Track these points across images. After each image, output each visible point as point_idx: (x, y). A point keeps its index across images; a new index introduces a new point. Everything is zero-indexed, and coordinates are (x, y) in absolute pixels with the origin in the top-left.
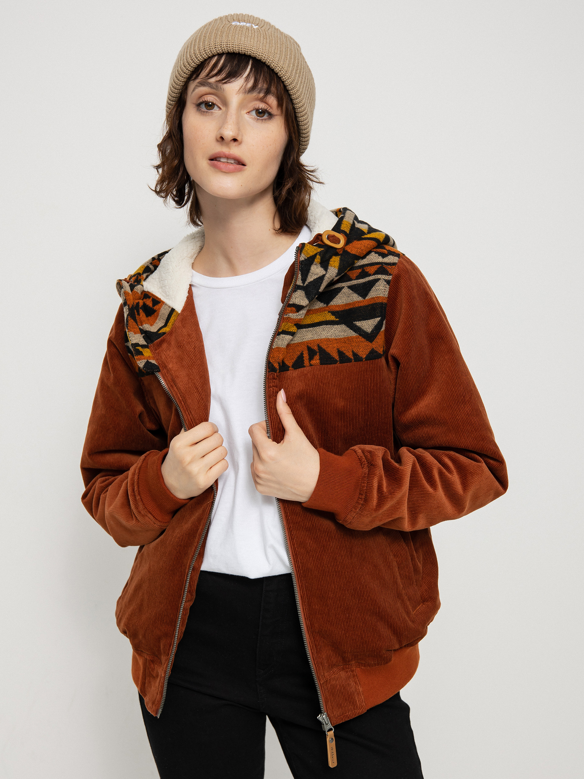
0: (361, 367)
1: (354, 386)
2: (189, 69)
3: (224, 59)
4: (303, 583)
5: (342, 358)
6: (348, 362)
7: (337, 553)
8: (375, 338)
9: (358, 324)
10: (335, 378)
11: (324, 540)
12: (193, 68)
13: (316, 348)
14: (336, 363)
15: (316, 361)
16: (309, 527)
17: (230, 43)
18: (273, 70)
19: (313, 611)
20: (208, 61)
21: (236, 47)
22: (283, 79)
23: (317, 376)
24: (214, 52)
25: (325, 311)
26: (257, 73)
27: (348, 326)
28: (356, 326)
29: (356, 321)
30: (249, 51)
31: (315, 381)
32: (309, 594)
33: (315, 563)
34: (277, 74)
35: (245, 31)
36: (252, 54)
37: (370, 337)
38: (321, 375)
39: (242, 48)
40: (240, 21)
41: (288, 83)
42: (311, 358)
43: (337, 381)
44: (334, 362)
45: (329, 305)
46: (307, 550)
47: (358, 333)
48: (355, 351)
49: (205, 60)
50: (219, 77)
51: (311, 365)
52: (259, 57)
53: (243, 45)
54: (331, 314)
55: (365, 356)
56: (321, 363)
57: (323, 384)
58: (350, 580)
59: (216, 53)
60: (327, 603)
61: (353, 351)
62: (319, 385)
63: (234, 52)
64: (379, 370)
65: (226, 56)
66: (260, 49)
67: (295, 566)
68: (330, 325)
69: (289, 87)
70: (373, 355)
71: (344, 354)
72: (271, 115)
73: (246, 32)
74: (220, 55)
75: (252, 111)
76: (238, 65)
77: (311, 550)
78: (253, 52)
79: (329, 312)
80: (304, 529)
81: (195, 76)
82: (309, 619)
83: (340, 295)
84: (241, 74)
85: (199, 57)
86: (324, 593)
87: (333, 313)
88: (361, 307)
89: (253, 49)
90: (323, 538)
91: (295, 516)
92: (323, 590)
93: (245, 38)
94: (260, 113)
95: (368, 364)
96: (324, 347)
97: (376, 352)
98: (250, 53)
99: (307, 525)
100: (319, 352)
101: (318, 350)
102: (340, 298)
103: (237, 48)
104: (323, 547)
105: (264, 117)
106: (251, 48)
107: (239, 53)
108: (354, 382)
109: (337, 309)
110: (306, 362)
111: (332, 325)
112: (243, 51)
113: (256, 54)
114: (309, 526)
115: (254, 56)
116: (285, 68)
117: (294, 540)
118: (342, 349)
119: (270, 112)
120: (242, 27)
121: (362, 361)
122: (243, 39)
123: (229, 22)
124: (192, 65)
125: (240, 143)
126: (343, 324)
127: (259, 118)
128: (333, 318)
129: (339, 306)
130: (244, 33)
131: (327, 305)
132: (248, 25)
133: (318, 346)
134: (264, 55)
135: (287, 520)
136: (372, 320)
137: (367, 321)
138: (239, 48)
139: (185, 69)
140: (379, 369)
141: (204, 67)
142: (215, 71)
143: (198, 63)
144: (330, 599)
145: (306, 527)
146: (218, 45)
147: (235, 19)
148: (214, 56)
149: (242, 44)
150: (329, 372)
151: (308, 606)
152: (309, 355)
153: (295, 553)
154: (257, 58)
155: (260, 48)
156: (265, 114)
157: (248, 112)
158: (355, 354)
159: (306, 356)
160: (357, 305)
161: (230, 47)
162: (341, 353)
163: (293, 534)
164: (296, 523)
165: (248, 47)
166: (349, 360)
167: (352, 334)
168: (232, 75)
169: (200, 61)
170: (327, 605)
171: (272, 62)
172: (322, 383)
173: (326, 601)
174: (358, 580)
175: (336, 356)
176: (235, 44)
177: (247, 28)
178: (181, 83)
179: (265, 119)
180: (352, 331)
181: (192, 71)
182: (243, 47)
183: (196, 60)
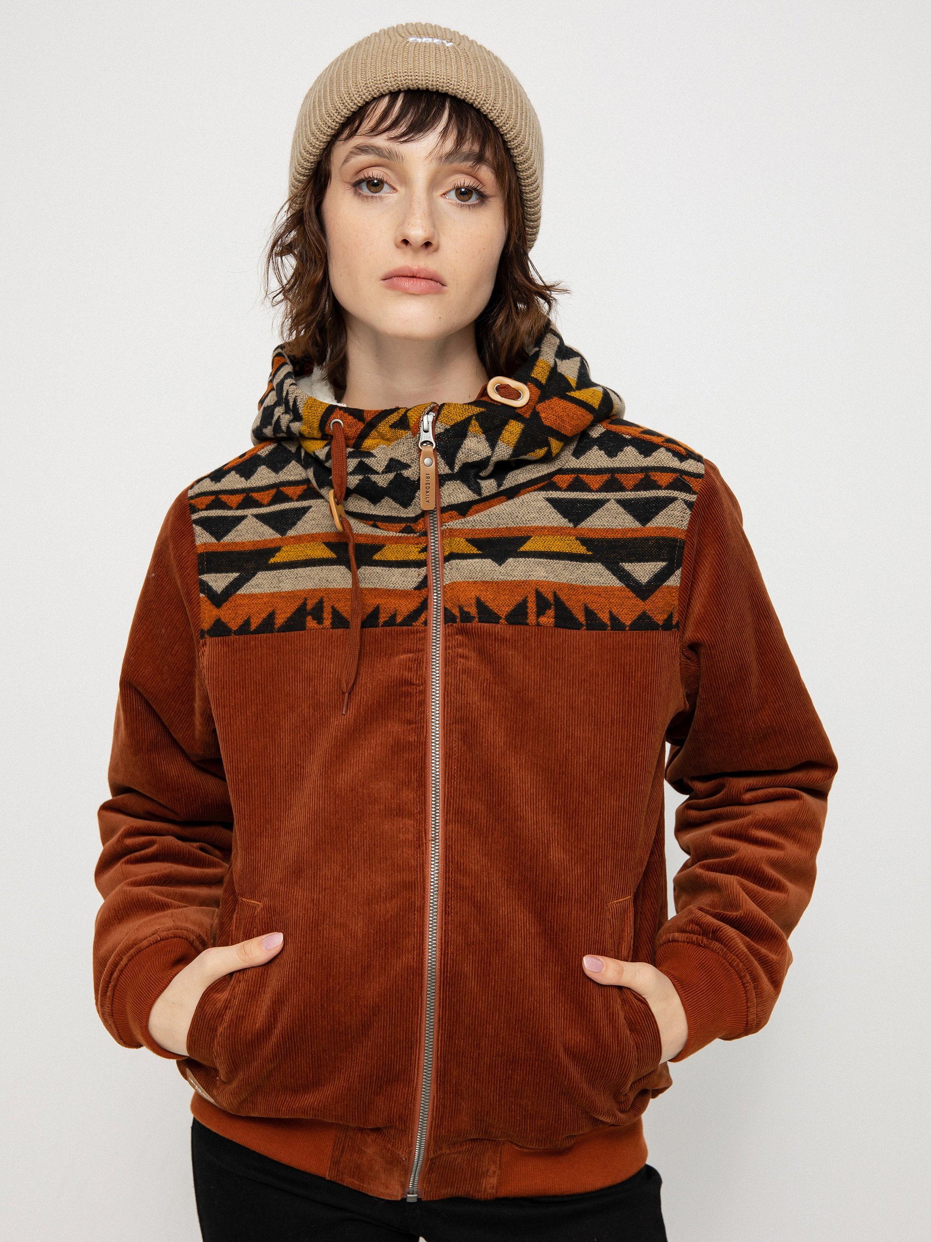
0: (621, 641)
1: (607, 671)
2: (338, 120)
3: (401, 101)
4: (446, 996)
5: (592, 621)
6: (600, 630)
7: (519, 960)
8: (652, 595)
9: (628, 566)
10: (576, 653)
11: (501, 932)
12: (345, 117)
13: (550, 597)
14: (579, 629)
15: (548, 619)
16: (480, 901)
17: (412, 74)
18: (485, 116)
19: (455, 1047)
20: (373, 106)
21: (422, 80)
22: (503, 131)
23: (546, 646)
24: (385, 89)
25: (569, 534)
26: (461, 122)
27: (608, 568)
28: (624, 570)
29: (625, 562)
30: (445, 85)
31: (540, 653)
32: (454, 1018)
33: (475, 966)
34: (492, 122)
35: (434, 52)
36: (450, 90)
37: (643, 591)
38: (552, 645)
39: (433, 81)
40: (422, 36)
41: (511, 137)
42: (540, 612)
43: (579, 658)
44: (577, 626)
45: (579, 527)
46: (468, 941)
47: (624, 583)
48: (615, 611)
49: (367, 104)
50: (394, 131)
51: (538, 625)
52: (461, 95)
53: (434, 76)
54: (581, 542)
55: (630, 622)
56: (557, 625)
57: (554, 660)
58: (530, 1015)
59: (387, 91)
60: (480, 1043)
61: (610, 612)
62: (546, 660)
63: (419, 89)
64: (652, 651)
65: (404, 97)
66: (463, 82)
67: (441, 962)
68: (577, 562)
69: (513, 143)
70: (644, 623)
71: (595, 614)
72: (483, 198)
73: (436, 54)
74: (394, 95)
75: (450, 191)
76: (427, 110)
77: (473, 941)
78: (452, 86)
79: (577, 539)
80: (471, 902)
81: (346, 132)
82: (445, 1060)
83: (600, 512)
84: (432, 126)
85: (356, 99)
86: (478, 1024)
87: (584, 541)
88: (636, 539)
89: (453, 82)
90: (500, 927)
91: (460, 876)
92: (478, 1019)
93: (436, 64)
94: (462, 193)
95: (633, 637)
96: (563, 598)
97: (649, 618)
98: (447, 88)
99: (477, 898)
100: (555, 606)
101: (554, 601)
102: (599, 518)
103: (424, 82)
104: (496, 944)
105: (470, 200)
106: (448, 81)
107: (427, 90)
108: (607, 665)
109: (591, 535)
110: (532, 618)
111: (580, 562)
112: (435, 87)
113: (458, 91)
114: (480, 899)
115: (453, 95)
116: (506, 112)
117: (448, 915)
118: (593, 607)
119: (481, 192)
120: (426, 45)
121: (624, 630)
122: (433, 66)
123: (403, 37)
124: (343, 114)
125: (437, 250)
126: (599, 562)
127: (463, 203)
128: (582, 550)
129: (595, 530)
130: (434, 55)
131: (575, 526)
132: (436, 41)
133: (555, 594)
134: (472, 91)
135: (446, 880)
136: (653, 563)
137: (642, 563)
138: (427, 81)
139: (330, 121)
140: (653, 649)
141: (364, 116)
142: (388, 122)
143: (354, 108)
144: (486, 1037)
145: (474, 899)
146: (390, 78)
147: (411, 32)
148: (382, 96)
149: (433, 74)
150: (566, 640)
151: (447, 1038)
152: (538, 605)
153: (445, 939)
154: (459, 96)
155: (464, 79)
156: (472, 195)
157: (444, 194)
158: (613, 618)
159: (532, 606)
160: (629, 535)
161: (411, 80)
162: (589, 613)
163: (450, 905)
164: (460, 888)
165: (444, 79)
166: (602, 626)
167: (614, 582)
168: (418, 128)
169: (357, 106)
170: (479, 1047)
171: (485, 102)
172: (551, 659)
173: (480, 1038)
174: (544, 1021)
175: (581, 618)
176: (420, 74)
177: (437, 47)
178: (322, 144)
179: (474, 206)
180: (614, 577)
181: (342, 123)
182: (435, 79)
183: (350, 104)
